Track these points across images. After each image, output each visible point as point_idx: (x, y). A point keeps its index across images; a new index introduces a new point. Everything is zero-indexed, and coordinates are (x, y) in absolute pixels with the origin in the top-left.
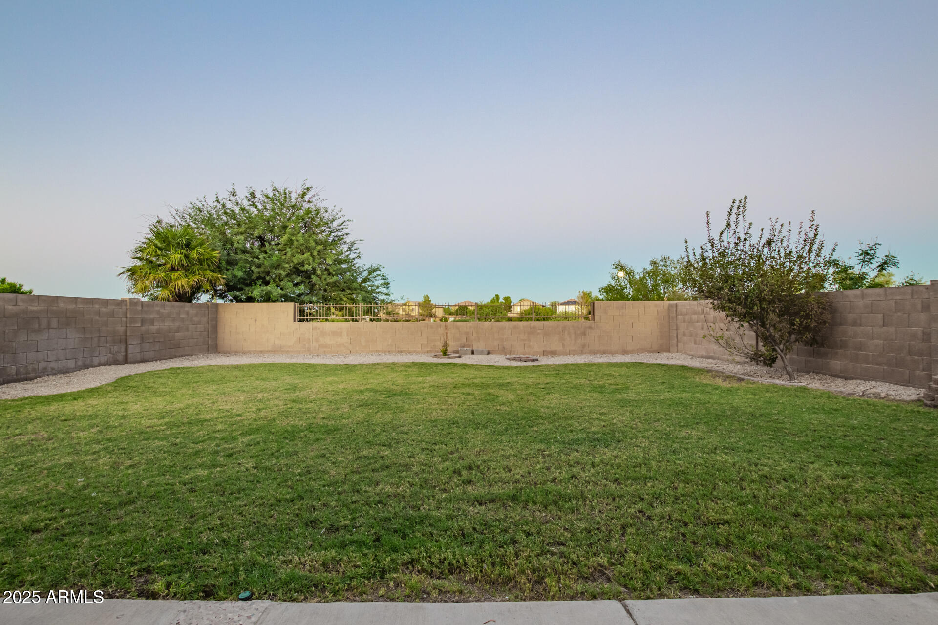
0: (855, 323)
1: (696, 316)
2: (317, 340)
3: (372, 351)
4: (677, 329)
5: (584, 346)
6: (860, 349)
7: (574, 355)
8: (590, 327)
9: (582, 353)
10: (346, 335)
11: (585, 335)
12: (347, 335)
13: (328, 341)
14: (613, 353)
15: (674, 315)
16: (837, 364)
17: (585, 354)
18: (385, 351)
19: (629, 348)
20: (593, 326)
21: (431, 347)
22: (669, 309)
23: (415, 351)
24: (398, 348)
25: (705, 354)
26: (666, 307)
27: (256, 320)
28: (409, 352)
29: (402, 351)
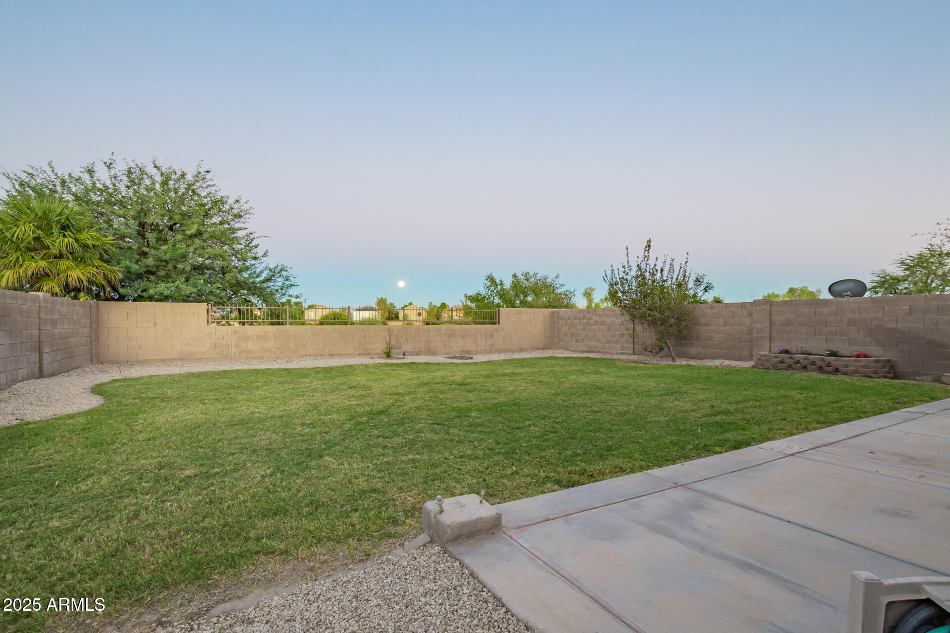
0: (706, 324)
1: (578, 321)
2: (237, 346)
3: (302, 356)
4: (558, 331)
5: (492, 346)
6: (709, 340)
7: (485, 354)
8: (497, 330)
9: (490, 352)
10: (272, 339)
11: (493, 336)
12: (274, 339)
13: (251, 346)
14: (513, 351)
15: (556, 320)
16: (693, 350)
17: (493, 352)
18: (316, 355)
19: (524, 347)
20: (498, 329)
21: (363, 350)
22: (551, 315)
23: (347, 354)
24: (330, 351)
25: (586, 349)
26: (549, 313)
27: (155, 324)
28: (340, 355)
29: (333, 355)
